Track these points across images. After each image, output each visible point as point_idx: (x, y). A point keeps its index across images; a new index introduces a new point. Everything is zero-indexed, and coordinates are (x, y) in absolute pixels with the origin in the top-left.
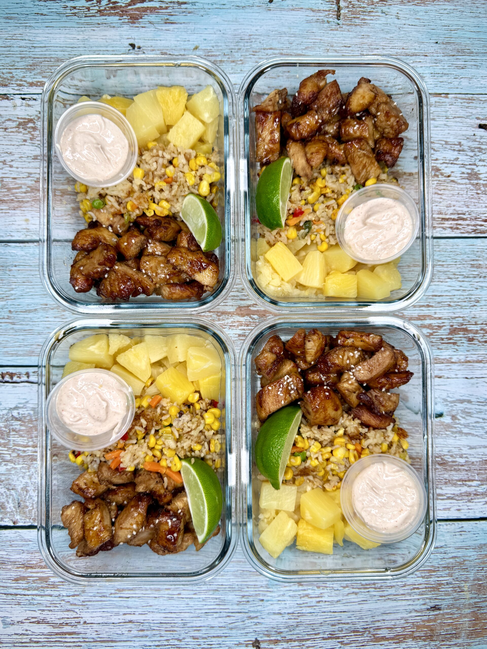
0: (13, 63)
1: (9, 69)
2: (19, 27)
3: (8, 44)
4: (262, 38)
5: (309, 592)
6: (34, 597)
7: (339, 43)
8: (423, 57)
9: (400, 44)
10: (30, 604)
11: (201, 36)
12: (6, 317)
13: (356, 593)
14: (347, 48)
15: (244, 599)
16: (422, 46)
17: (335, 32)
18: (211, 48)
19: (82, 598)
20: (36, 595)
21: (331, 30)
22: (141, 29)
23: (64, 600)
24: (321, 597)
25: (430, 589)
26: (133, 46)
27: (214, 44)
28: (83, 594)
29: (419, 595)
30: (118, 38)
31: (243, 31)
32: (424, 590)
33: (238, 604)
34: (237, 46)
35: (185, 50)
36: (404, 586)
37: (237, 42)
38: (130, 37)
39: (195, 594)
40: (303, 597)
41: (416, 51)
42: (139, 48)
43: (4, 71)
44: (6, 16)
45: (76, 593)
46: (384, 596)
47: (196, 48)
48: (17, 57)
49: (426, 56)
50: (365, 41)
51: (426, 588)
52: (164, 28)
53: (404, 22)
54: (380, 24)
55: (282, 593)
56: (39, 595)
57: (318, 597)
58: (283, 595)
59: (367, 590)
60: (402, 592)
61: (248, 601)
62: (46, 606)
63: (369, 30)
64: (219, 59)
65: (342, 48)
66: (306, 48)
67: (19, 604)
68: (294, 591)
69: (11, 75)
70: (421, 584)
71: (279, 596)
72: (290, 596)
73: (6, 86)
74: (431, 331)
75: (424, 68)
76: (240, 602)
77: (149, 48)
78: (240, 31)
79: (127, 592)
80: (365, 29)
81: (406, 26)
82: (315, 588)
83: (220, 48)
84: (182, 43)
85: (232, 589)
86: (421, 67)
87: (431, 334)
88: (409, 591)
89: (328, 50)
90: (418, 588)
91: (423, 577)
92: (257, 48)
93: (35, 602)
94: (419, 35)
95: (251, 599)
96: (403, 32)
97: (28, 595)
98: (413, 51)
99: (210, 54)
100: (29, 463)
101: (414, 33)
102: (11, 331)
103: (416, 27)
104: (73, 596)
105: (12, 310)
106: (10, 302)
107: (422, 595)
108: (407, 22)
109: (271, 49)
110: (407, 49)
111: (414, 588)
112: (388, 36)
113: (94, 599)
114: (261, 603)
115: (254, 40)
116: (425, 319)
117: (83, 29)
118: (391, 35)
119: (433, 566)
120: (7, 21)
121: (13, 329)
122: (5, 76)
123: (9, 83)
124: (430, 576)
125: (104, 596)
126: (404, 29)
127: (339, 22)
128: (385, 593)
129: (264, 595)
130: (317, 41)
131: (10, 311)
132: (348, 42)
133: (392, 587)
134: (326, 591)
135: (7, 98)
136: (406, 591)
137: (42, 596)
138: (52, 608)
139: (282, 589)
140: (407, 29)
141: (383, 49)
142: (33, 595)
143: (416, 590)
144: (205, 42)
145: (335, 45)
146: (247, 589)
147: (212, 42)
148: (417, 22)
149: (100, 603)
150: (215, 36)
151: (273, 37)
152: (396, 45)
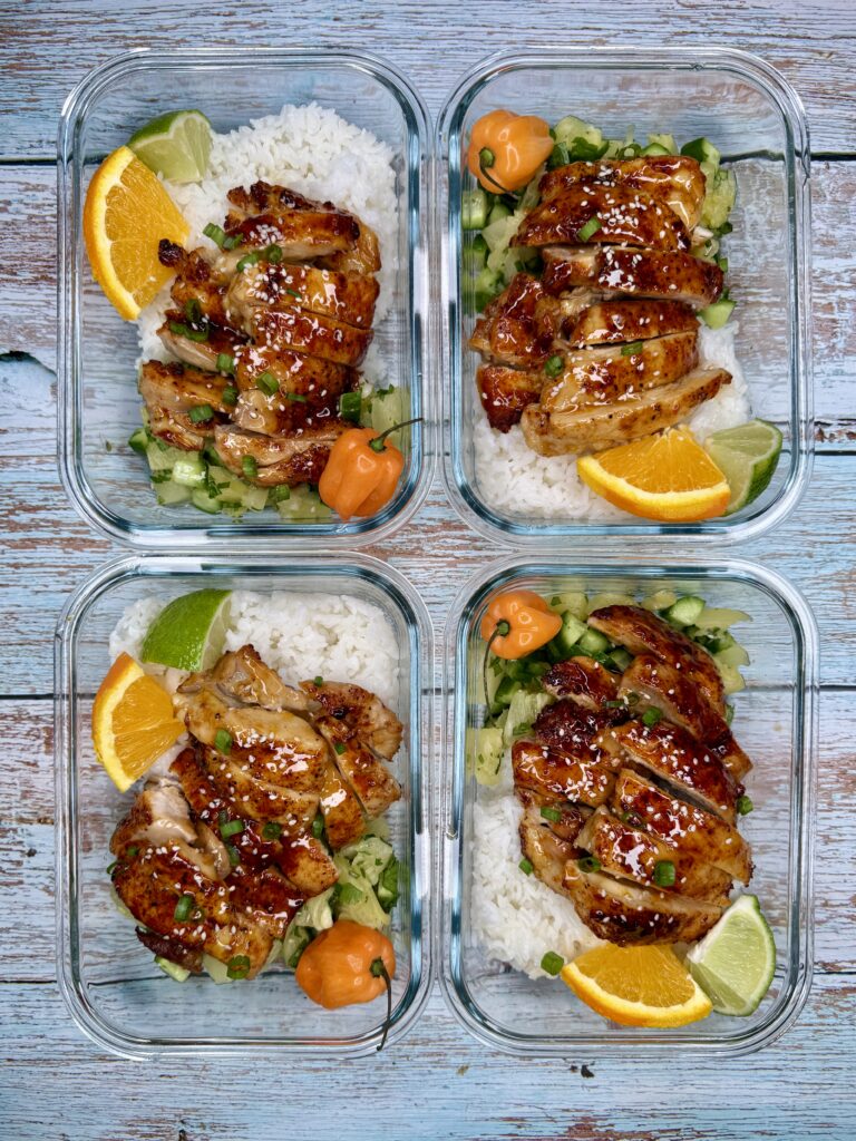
0: (817, 1036)
1: (823, 1024)
2: (808, 1109)
3: (828, 1075)
4: (333, 1092)
5: (248, 34)
6: (756, 32)
7: (181, 1084)
8: (15, 1057)
9: (61, 1083)
10: (764, 19)
11: (453, 1093)
12: (818, 545)
13: (161, 28)
14: (166, 1073)
15: (371, 21)
16: (16, 1080)
17: (189, 1106)
18: (434, 1070)
19: (669, 28)
20: (752, 35)
21: (196, 1110)
22: (570, 1107)
23: (702, 25)
24: (226, 24)
25: (19, 31)
26: (586, 1073)
27: (427, 1077)
28: (668, 35)
29: (40, 21)
30: (615, 1089)
31: (371, 1106)
32: (30, 31)
33: (382, 13)
34: (383, 1076)
35: (485, 1066)
36: (69, 41)
37: (383, 1083)
38: (592, 1091)
39: (461, 33)
40: (259, 24)
41: (29, 1069)
42: (574, 1069)
43: (832, 1020)
44: (831, 1130)
45: (680, 38)
46: (107, 21)
47: (463, 1070)
48: (809, 1049)
49: (9, 1060)
50: (130, 1089)
51: (27, 35)
52: (526, 1109)
53: (52, 1129)
54: (100, 1123)
55: (301, 32)
56: (748, 35)
57: (232, 23)
58: (297, 28)
59: (139, 34)
60: (73, 28)
61: (363, 18)
62: (733, 15)
63: (122, 1112)
64: (418, 1049)
65: (175, 1072)
66: (247, 1072)
67: (783, 20)
68: (278, 35)
69: (820, 1012)
70: (38, 42)
71: (305, 27)
72: (285, 26)
73: (829, 991)
74: (12, 517)
75: (15, 1034)
76: (377, 17)
77: (554, 1068)
78: (378, 1105)
79: (587, 38)
80: (130, 1113)
81: (50, 1120)
82: (237, 40)
83: (416, 1070)
84: (490, 1080)
85: (393, 41)
86: (20, 1037)
87: (11, 512)
88: (59, 29)
89: (204, 1069)
90: (43, 34)
91: (35, 56)
92: (343, 1072)
93: (754, 23)
94: (22, 1101)
95: (358, 23)
96: (55, 1107)
97: (767, 35)
98: (34, 1069)
99: (437, 1059)
100: (766, 274)
101: (31, 1107)
102: (807, 519)
103: (29, 1119)
104: (684, 33)
105: (806, 558)
106: (811, 573)
107: (33, 21)
108: (45, 1128)
109: (316, 1070)
110: (47, 1073)
111: (50, 34)
112: (85, 1099)
113: (647, 27)
114: (339, 15)
115: (351, 1087)
116: (23, 540)
117: (683, 1106)
118: (77, 1101)
119: (16, 77)
120: (830, 1120)
121: (805, 524)
122: (832, 1009)
123: (822, 995)
124: (20, 57)
125: (629, 31)
126: (52, 1114)
127: (183, 1127)
128: (105, 27)
129: (332, 28)
130: (225, 1087)
131: (810, 556)
132: (164, 1087)
133: (93, 40)
134: (218, 35)
135: (825, 965)
136: (64, 29)
137: (742, 34)
138: (724, 11)
139: (300, 40)
140: (47, 1113)
141: (94, 1073)
142: (758, 35)
143: (47, 30)
144: (446, 1082)
145: (190, 1080)
146: (364, 40)
147: (432, 1083)
148: (26, 1128)
149: (636, 20)
150: (426, 1095)
151: (313, 1093)
152: (69, 1081)
